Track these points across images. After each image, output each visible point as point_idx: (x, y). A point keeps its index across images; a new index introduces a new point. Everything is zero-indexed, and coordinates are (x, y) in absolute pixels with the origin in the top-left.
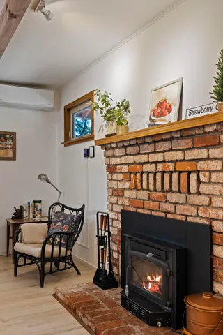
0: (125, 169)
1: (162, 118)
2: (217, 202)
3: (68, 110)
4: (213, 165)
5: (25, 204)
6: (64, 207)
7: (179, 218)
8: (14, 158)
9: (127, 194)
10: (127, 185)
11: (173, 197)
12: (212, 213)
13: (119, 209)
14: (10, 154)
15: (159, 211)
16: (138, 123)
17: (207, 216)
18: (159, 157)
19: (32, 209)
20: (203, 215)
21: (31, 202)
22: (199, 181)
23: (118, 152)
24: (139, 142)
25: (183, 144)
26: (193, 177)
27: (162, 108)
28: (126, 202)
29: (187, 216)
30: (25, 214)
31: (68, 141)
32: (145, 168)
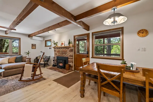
0: (57, 51)
3: (46, 41)
4: (68, 51)
5: (38, 56)
6: (46, 56)
8: (35, 49)
9: (57, 54)
10: (57, 53)
11: (64, 54)
13: (56, 56)
14: (35, 48)
15: (62, 56)
16: (59, 45)
18: (62, 50)
19: (39, 57)
20: (67, 56)
21: (39, 56)
22: (67, 53)
23: (56, 49)
24: (60, 48)
25: (65, 48)
26: (66, 52)
27: (62, 44)
28: (57, 55)
29: (65, 56)
30: (38, 58)
31: (46, 46)
32: (60, 51)
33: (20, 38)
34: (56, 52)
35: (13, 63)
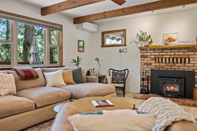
0: (154, 57)
1: (171, 43)
2: (196, 65)
3: (103, 33)
4: (195, 56)
7: (181, 70)
10: (154, 62)
11: (178, 65)
12: (195, 68)
15: (171, 68)
17: (193, 69)
20: (191, 69)
22: (189, 60)
23: (150, 51)
24: (163, 49)
25: (184, 51)
26: (187, 59)
27: (171, 40)
28: (153, 67)
29: (184, 69)
31: (103, 45)
32: (164, 56)
33: (62, 26)
34: (150, 59)
35: (72, 84)
